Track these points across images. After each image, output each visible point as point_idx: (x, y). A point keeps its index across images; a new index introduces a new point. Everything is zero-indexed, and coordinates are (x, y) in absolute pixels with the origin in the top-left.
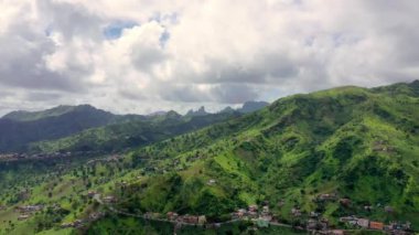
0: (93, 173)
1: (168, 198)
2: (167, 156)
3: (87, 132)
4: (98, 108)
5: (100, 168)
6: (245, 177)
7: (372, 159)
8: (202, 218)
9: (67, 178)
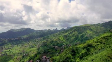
0: (35, 41)
1: (51, 44)
2: (50, 38)
3: (31, 34)
4: (31, 29)
5: (37, 40)
6: (64, 41)
7: (86, 37)
8: (57, 46)
9: (31, 42)
